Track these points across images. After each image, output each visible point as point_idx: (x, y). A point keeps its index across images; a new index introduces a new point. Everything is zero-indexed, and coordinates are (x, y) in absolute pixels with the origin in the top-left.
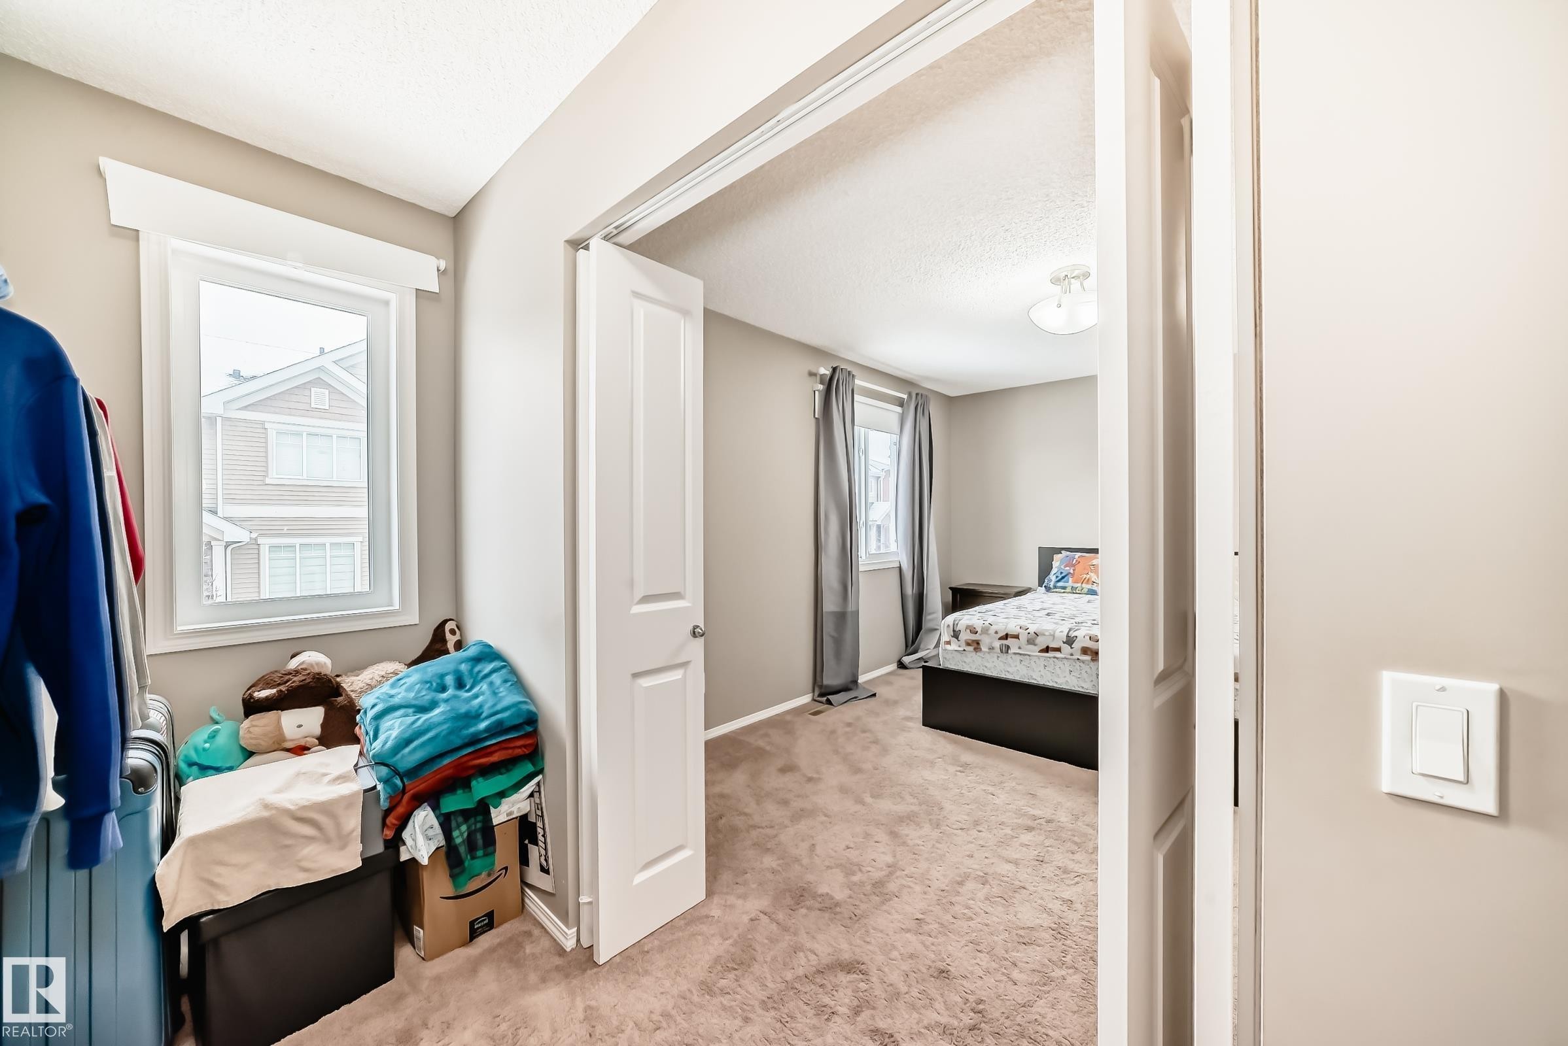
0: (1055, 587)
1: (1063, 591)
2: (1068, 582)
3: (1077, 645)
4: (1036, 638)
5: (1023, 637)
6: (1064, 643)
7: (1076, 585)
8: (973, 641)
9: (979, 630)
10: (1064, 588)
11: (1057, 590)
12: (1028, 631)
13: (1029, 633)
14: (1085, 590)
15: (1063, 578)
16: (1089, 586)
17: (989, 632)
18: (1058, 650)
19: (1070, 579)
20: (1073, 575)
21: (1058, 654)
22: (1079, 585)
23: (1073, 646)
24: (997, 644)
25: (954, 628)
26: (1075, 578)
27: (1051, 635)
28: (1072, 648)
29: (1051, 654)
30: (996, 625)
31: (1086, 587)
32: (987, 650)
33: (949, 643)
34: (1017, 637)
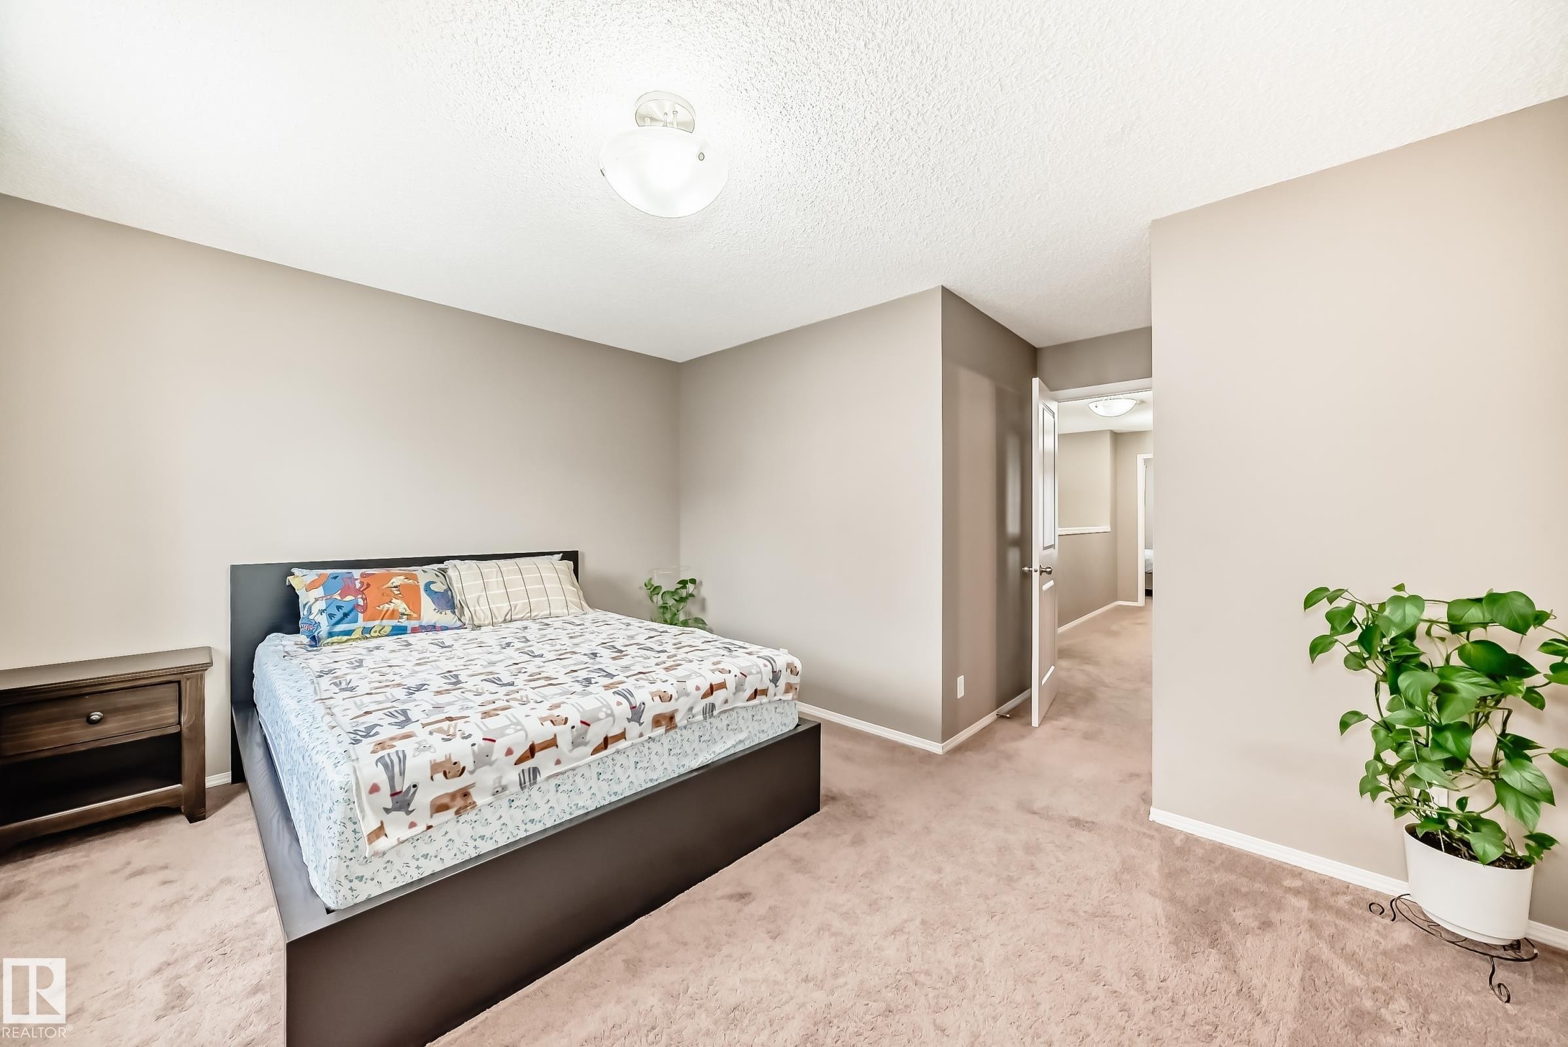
0: (331, 635)
1: (345, 638)
2: (356, 621)
3: (647, 718)
4: (586, 732)
5: (565, 736)
6: (629, 720)
7: (369, 624)
8: (453, 796)
9: (468, 763)
10: (348, 633)
11: (335, 639)
12: (570, 724)
13: (573, 727)
14: (388, 630)
15: (346, 615)
16: (395, 622)
17: (493, 758)
18: (622, 736)
19: (361, 616)
20: (364, 609)
21: (622, 744)
22: (377, 622)
23: (641, 722)
24: (512, 776)
25: (392, 786)
26: (369, 612)
27: (608, 715)
28: (641, 724)
29: (611, 749)
30: (503, 735)
31: (389, 624)
32: (490, 799)
33: (380, 831)
34: (552, 743)
